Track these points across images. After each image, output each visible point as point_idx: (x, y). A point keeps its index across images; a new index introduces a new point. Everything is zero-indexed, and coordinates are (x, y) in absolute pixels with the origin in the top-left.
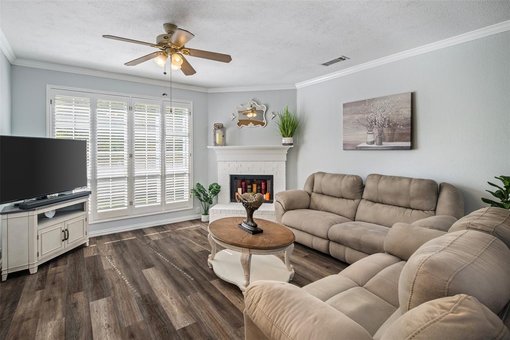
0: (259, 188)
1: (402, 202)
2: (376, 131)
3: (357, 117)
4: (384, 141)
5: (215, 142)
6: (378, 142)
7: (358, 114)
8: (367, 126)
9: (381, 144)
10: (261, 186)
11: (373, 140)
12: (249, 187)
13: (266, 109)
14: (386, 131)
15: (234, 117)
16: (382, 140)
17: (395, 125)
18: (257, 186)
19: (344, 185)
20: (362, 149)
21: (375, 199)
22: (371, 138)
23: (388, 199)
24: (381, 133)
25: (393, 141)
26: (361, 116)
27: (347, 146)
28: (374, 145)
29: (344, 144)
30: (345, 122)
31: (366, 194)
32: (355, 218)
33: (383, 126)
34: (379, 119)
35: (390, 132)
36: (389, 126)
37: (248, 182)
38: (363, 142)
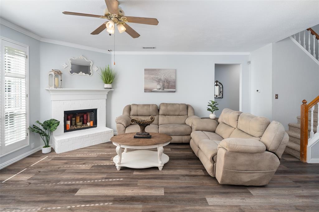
0: (82, 119)
1: (177, 113)
2: (161, 84)
3: (152, 76)
4: (165, 88)
5: (55, 85)
6: (162, 88)
7: (153, 75)
8: (157, 81)
9: (164, 90)
10: (83, 117)
11: (160, 88)
12: (74, 119)
13: (92, 64)
14: (166, 84)
15: (66, 66)
16: (164, 88)
17: (170, 82)
18: (80, 118)
19: (151, 109)
20: (154, 91)
21: (166, 114)
22: (159, 87)
23: (171, 113)
24: (163, 85)
25: (168, 89)
26: (154, 76)
27: (146, 90)
28: (161, 90)
29: (145, 89)
30: (145, 78)
31: (161, 112)
32: (158, 124)
33: (164, 82)
34: (162, 78)
35: (167, 85)
36: (167, 82)
37: (72, 115)
38: (155, 89)
